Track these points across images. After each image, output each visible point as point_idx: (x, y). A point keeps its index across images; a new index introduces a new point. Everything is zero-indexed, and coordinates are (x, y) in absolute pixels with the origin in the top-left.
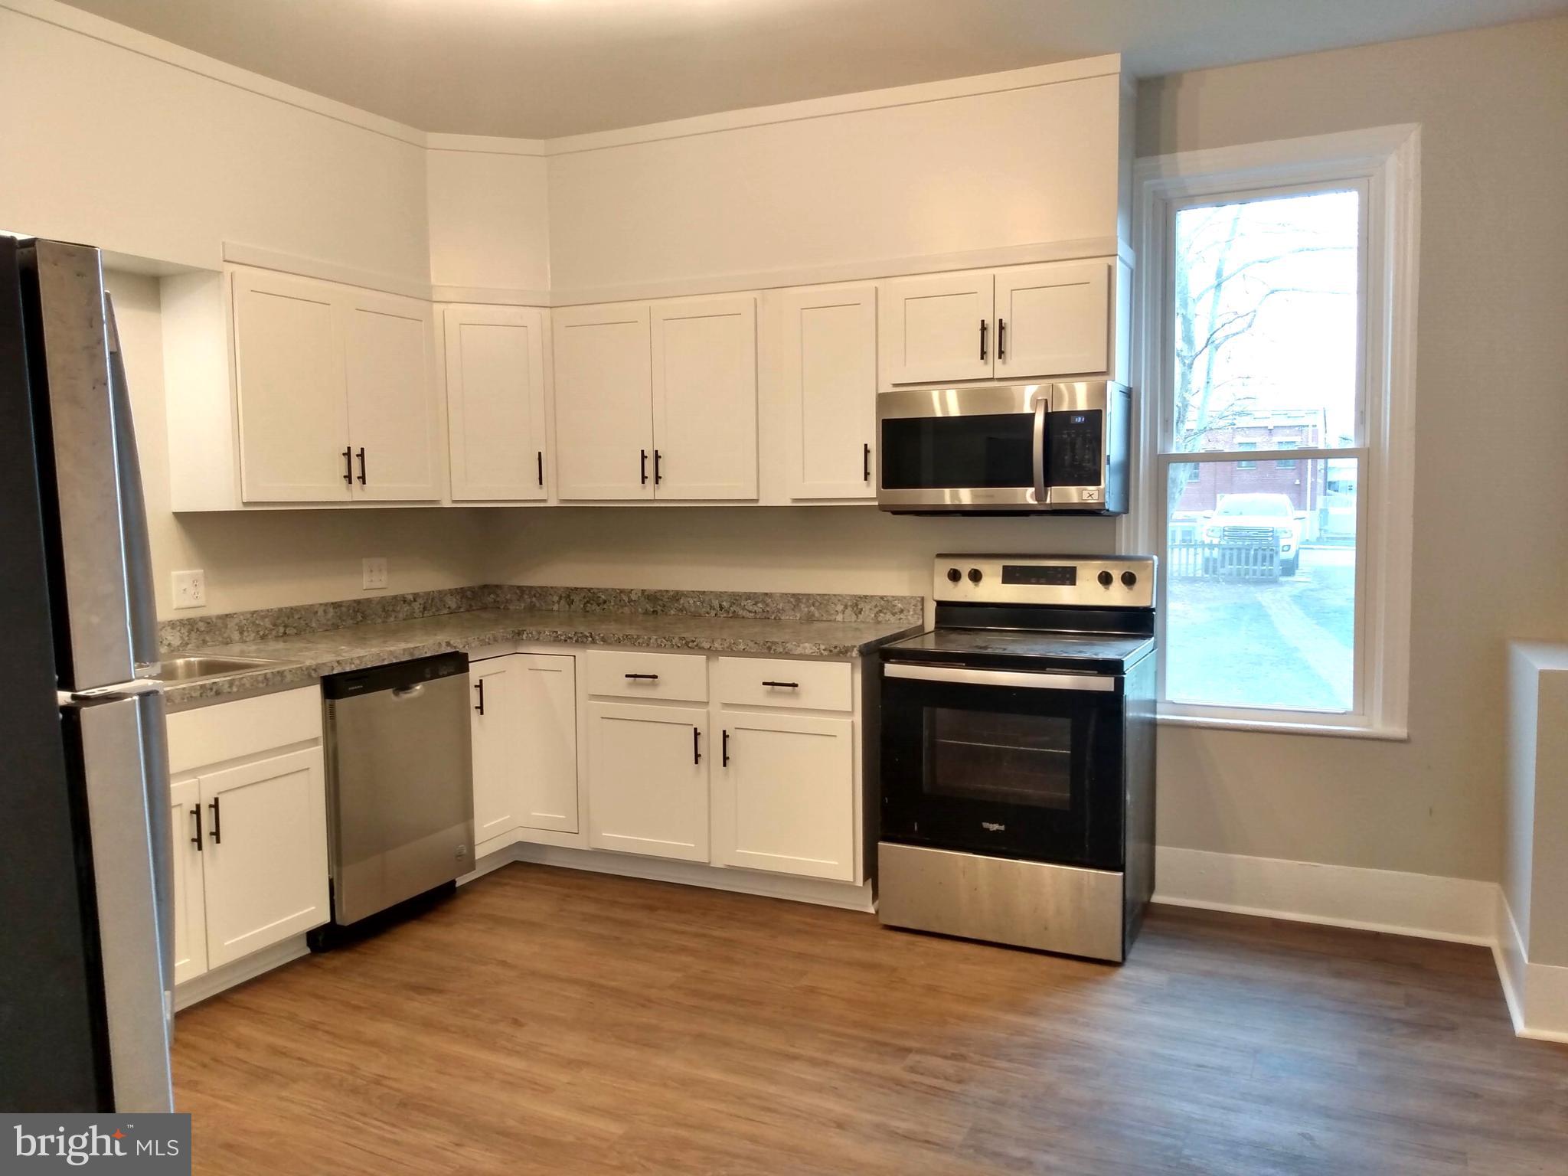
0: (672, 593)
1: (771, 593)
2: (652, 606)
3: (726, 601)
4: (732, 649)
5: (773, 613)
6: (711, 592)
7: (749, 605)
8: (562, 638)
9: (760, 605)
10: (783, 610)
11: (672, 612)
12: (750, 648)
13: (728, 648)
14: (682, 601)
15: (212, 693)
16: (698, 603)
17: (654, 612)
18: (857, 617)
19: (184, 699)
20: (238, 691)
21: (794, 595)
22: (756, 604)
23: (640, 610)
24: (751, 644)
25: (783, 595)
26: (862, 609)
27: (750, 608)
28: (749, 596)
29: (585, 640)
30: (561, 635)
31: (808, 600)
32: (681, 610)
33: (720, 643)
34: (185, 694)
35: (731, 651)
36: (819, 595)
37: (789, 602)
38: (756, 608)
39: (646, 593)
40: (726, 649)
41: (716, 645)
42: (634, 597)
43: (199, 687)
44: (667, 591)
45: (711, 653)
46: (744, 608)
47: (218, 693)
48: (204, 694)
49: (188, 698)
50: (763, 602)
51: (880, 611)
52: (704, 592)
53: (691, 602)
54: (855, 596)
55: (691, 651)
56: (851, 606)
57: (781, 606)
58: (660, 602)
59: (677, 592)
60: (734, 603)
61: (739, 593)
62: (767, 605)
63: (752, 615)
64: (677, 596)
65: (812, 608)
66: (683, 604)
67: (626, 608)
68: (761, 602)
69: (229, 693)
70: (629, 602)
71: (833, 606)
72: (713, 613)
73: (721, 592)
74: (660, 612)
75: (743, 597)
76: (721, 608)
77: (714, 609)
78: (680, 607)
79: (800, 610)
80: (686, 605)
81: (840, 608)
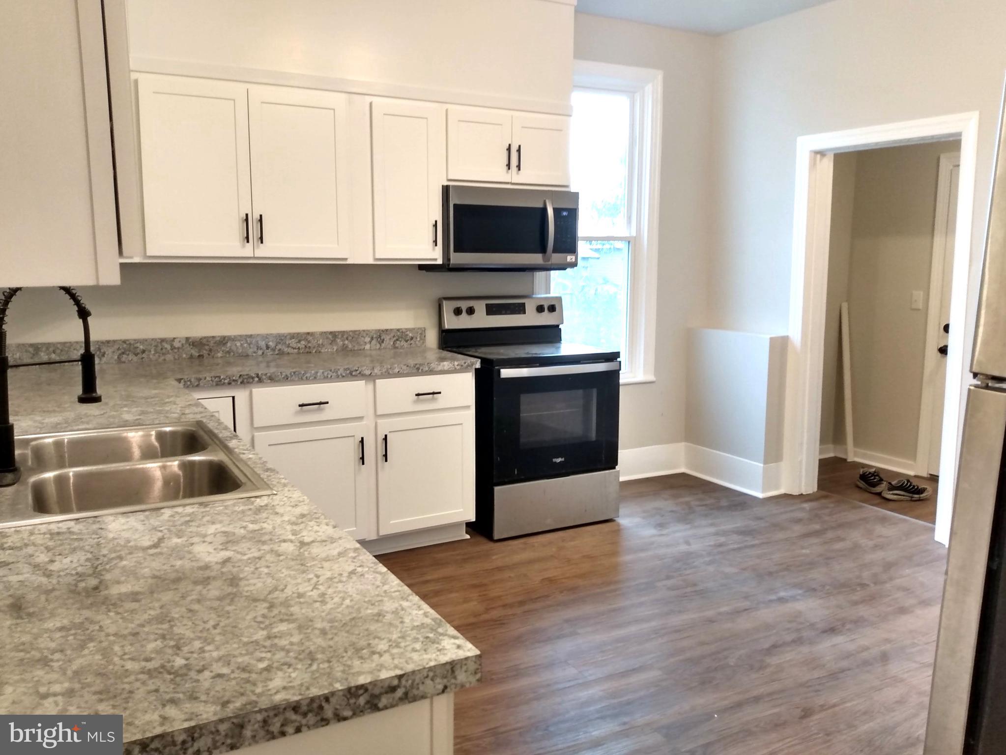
0: (218, 339)
1: (312, 333)
2: (197, 350)
3: (272, 341)
4: (389, 373)
5: (314, 348)
6: (258, 335)
7: (293, 343)
8: (226, 381)
9: (303, 342)
10: (322, 344)
11: (219, 355)
12: (404, 370)
13: (385, 372)
14: (229, 345)
16: (245, 345)
17: (199, 356)
18: (381, 345)
21: (331, 333)
22: (299, 341)
23: (184, 356)
24: (404, 368)
25: (323, 334)
26: (384, 339)
27: (295, 345)
28: (293, 336)
29: (251, 380)
30: (225, 379)
31: (342, 336)
32: (229, 352)
33: (379, 369)
35: (388, 375)
36: (352, 331)
37: (327, 338)
38: (299, 345)
39: (190, 340)
40: (384, 373)
41: (376, 371)
42: (177, 344)
44: (213, 337)
45: (371, 378)
46: (288, 346)
50: (305, 339)
51: (397, 340)
52: (251, 335)
53: (238, 344)
54: (379, 330)
55: (356, 378)
56: (376, 338)
57: (320, 342)
58: (207, 347)
59: (224, 337)
60: (280, 343)
61: (284, 334)
62: (309, 342)
63: (296, 351)
64: (223, 341)
65: (346, 342)
66: (231, 347)
67: (169, 356)
68: (304, 340)
70: (172, 350)
71: (363, 339)
72: (260, 352)
73: (267, 334)
74: (206, 355)
75: (288, 337)
76: (268, 347)
77: (261, 349)
78: (228, 349)
79: (337, 344)
80: (234, 348)
81: (368, 339)
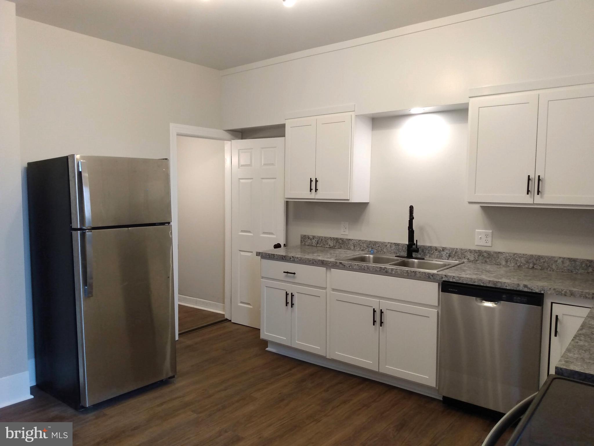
15: (384, 271)
19: (373, 270)
20: (394, 274)
34: (374, 268)
43: (379, 268)
47: (386, 272)
48: (381, 271)
49: (375, 270)
69: (391, 273)
